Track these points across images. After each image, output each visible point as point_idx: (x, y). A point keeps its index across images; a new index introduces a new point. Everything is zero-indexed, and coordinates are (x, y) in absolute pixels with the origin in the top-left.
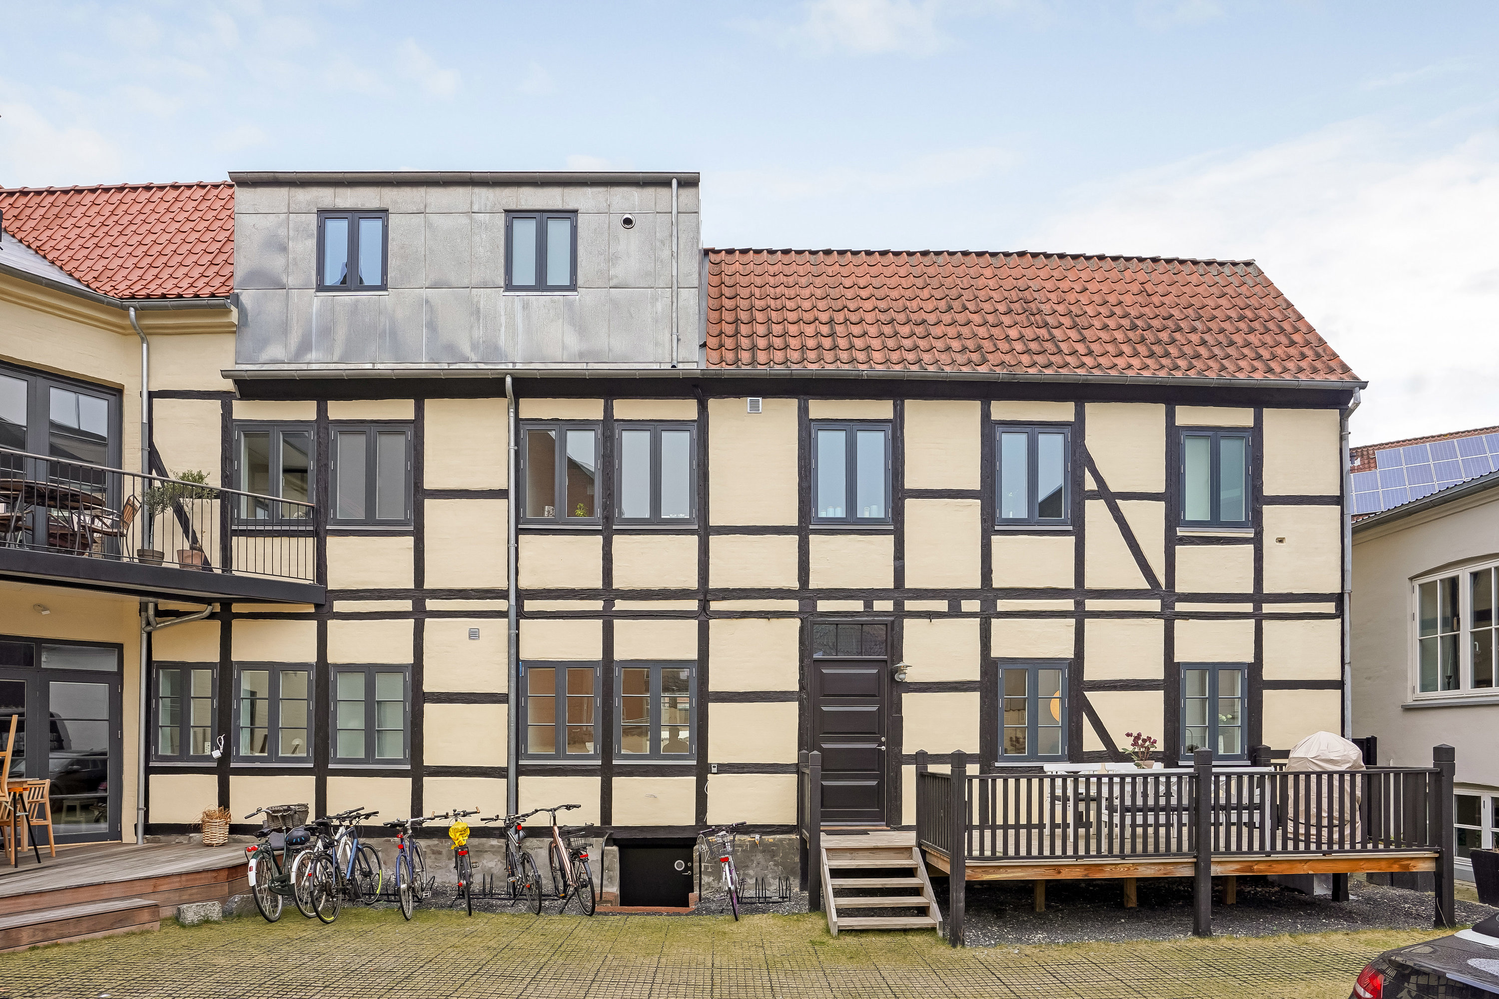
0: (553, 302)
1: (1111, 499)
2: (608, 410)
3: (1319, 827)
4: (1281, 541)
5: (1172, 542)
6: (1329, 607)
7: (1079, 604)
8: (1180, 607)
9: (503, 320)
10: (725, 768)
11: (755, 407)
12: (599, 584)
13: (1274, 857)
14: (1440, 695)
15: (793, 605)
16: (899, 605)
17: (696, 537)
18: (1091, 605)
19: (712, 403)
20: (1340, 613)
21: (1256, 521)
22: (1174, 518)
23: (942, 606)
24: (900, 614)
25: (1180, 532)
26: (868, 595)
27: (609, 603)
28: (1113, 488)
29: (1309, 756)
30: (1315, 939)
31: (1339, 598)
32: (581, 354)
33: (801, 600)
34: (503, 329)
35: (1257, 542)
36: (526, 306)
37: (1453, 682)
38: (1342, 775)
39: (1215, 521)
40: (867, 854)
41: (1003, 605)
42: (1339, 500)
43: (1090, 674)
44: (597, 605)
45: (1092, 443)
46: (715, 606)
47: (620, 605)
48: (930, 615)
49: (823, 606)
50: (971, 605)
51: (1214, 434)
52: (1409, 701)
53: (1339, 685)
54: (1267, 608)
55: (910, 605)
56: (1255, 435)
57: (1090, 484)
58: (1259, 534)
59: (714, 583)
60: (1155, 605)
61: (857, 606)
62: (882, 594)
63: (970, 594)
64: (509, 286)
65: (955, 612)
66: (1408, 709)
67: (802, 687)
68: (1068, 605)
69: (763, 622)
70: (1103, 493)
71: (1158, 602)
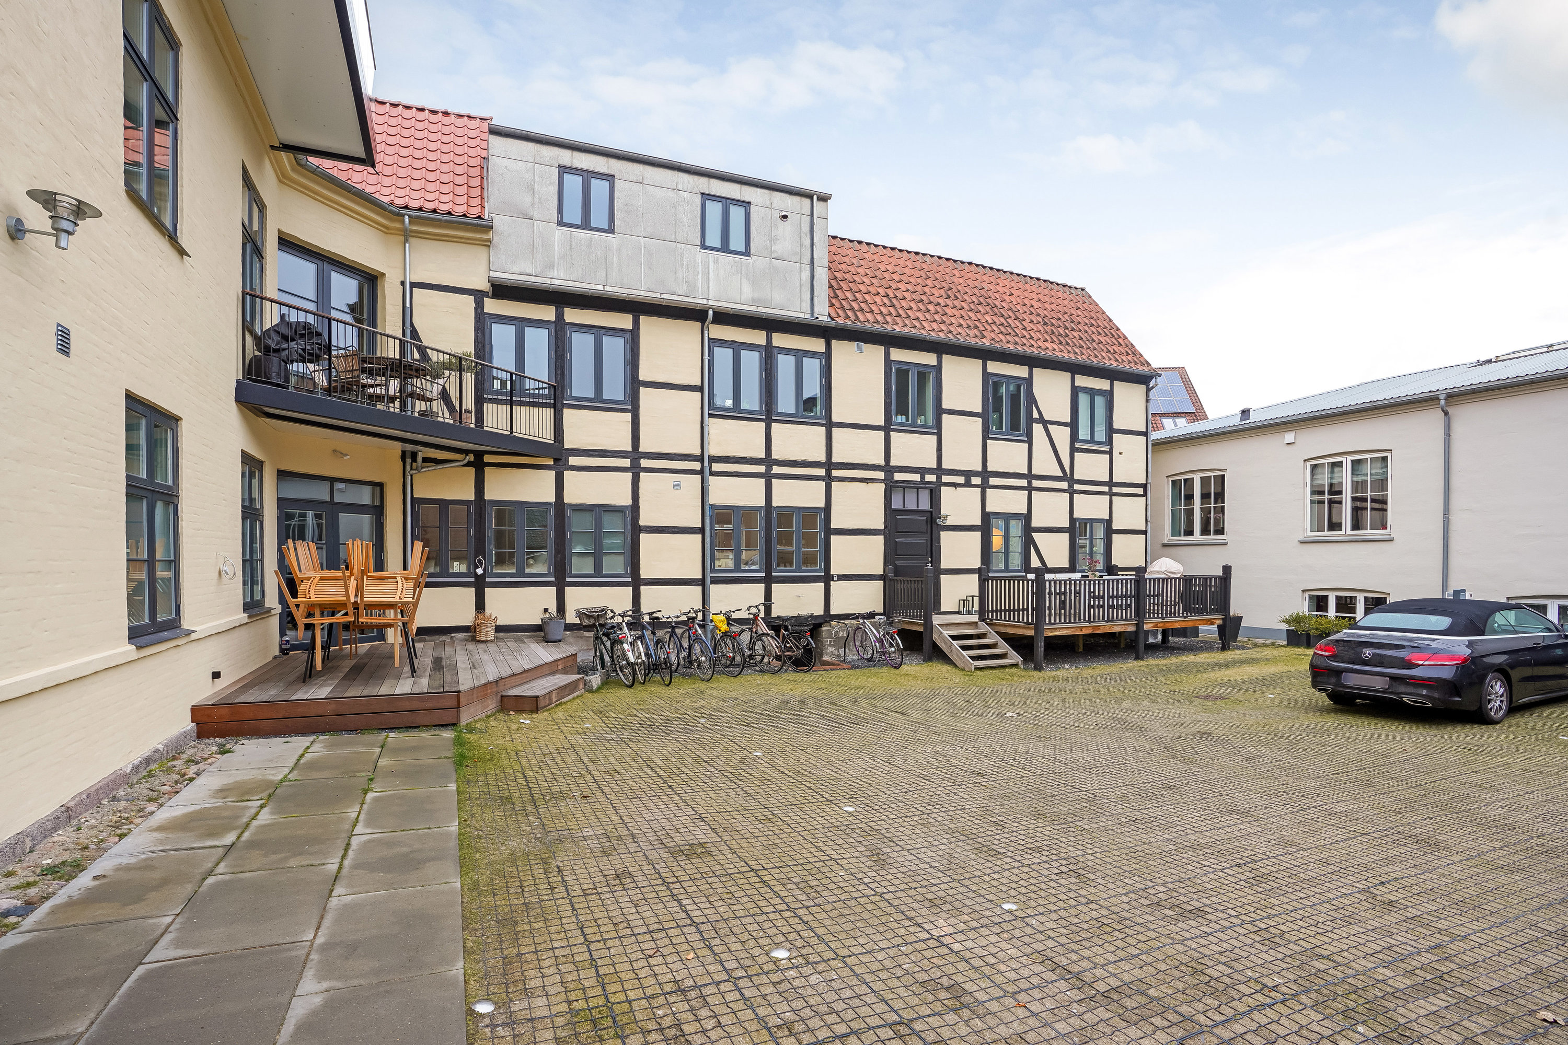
1: (1045, 423)
2: (769, 340)
3: (1167, 605)
4: (1120, 453)
5: (1073, 450)
6: (1140, 491)
7: (1030, 483)
8: (1077, 487)
10: (840, 578)
11: (860, 349)
12: (763, 455)
13: (1166, 620)
14: (1183, 539)
15: (880, 475)
16: (939, 478)
17: (824, 428)
18: (1036, 483)
19: (834, 343)
20: (1145, 494)
21: (1110, 442)
22: (1074, 438)
23: (961, 480)
24: (939, 484)
25: (1077, 445)
26: (922, 471)
27: (769, 468)
28: (1046, 418)
29: (1163, 569)
30: (1185, 658)
31: (1145, 486)
33: (885, 472)
34: (700, 275)
35: (1110, 453)
37: (1189, 532)
38: (1175, 579)
39: (1092, 441)
40: (954, 627)
41: (993, 481)
42: (1145, 434)
43: (1034, 524)
44: (761, 469)
45: (1036, 391)
46: (835, 473)
47: (776, 470)
48: (955, 485)
49: (898, 476)
50: (976, 480)
51: (1092, 393)
52: (1165, 542)
53: (1144, 532)
54: (1115, 490)
55: (945, 479)
56: (1109, 396)
57: (1036, 415)
58: (1111, 449)
59: (835, 459)
60: (1064, 485)
61: (916, 477)
62: (930, 471)
63: (976, 474)
65: (968, 484)
66: (1165, 545)
67: (885, 527)
68: (1024, 482)
69: (863, 485)
70: (1041, 420)
71: (1066, 484)
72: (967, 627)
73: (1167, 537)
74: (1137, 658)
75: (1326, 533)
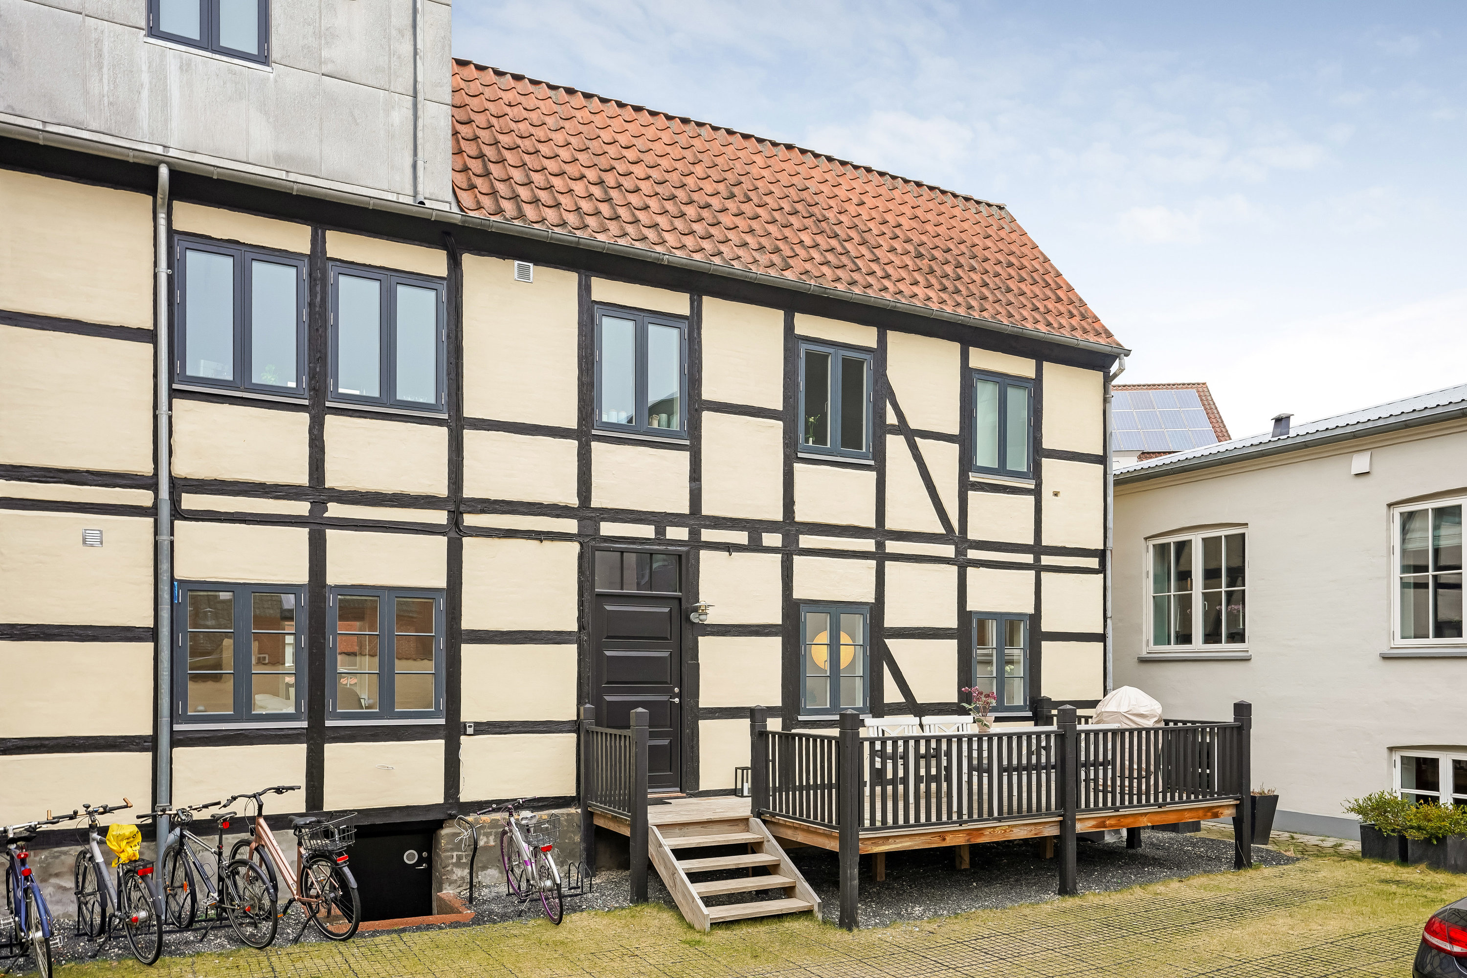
0: (230, 71)
1: (911, 435)
2: (318, 243)
4: (1056, 494)
5: (965, 486)
6: (1094, 563)
7: (880, 545)
8: (972, 554)
9: (145, 78)
10: (482, 728)
11: (524, 274)
12: (303, 479)
14: (1175, 649)
15: (571, 526)
16: (695, 534)
17: (445, 430)
18: (892, 547)
19: (468, 260)
20: (1102, 569)
21: (1036, 473)
22: (967, 462)
23: (741, 537)
24: (696, 544)
25: (973, 477)
26: (661, 520)
27: (319, 505)
28: (913, 425)
31: (1101, 555)
32: (278, 157)
33: (580, 520)
34: (145, 93)
35: (1037, 493)
36: (185, 67)
37: (1185, 638)
39: (1002, 470)
40: (698, 828)
41: (806, 541)
42: (1102, 460)
43: (891, 620)
44: (302, 508)
45: (894, 374)
46: (470, 520)
47: (335, 510)
48: (729, 548)
49: (608, 529)
50: (772, 539)
51: (1004, 381)
52: (1144, 654)
53: (1101, 638)
54: (1046, 560)
55: (707, 535)
56: (1035, 387)
57: (891, 418)
58: (1039, 485)
59: (470, 491)
60: (948, 551)
61: (647, 531)
62: (676, 519)
63: (771, 526)
64: (154, 31)
65: (755, 546)
66: (1143, 661)
67: (581, 627)
68: (868, 545)
69: (533, 544)
70: (903, 428)
71: (953, 547)
72: (726, 827)
73: (1147, 645)
74: (1065, 890)
75: (1432, 640)
